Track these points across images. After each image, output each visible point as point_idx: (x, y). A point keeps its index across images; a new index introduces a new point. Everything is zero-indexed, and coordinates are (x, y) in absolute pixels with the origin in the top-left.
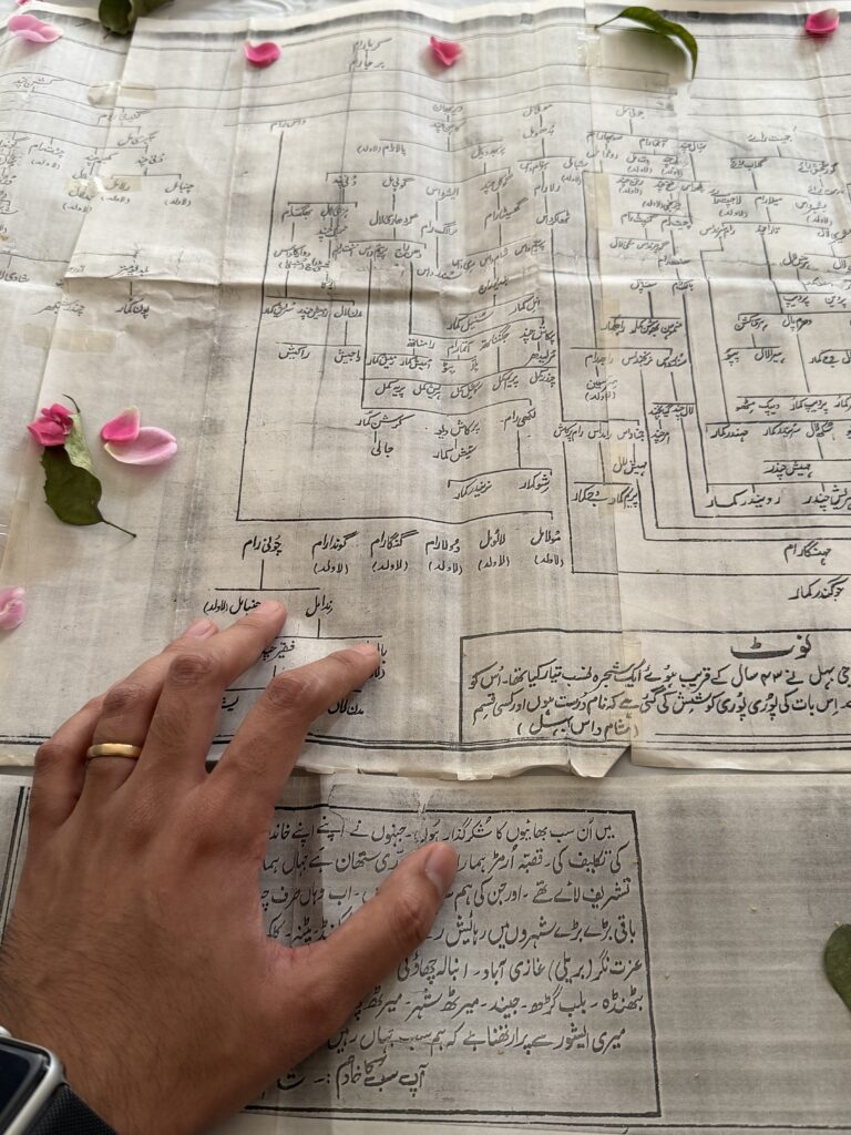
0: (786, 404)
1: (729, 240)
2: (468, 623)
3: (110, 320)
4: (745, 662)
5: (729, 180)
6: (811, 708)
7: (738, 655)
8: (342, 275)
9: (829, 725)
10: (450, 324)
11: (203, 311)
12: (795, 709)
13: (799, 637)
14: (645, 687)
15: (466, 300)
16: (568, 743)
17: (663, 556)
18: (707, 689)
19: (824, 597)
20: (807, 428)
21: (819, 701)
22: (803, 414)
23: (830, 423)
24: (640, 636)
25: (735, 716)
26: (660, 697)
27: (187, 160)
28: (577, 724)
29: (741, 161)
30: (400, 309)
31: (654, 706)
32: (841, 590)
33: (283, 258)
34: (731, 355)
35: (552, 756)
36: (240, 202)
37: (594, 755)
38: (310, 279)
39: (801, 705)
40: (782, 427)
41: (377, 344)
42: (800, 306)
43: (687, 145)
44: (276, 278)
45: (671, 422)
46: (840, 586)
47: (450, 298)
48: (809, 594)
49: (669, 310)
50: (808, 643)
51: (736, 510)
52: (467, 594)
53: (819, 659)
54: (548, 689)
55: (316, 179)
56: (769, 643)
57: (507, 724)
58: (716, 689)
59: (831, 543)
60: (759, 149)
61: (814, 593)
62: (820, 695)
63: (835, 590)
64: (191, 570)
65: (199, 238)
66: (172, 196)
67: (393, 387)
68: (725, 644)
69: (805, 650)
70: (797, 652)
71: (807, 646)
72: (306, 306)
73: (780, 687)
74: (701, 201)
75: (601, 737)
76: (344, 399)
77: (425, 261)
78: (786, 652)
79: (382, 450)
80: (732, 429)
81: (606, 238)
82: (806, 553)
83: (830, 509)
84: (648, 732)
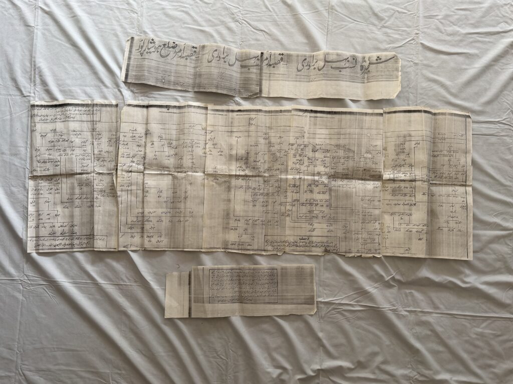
0: (312, 200)
1: (309, 168)
2: (265, 233)
3: (213, 181)
5: (311, 154)
6: (308, 247)
7: (300, 239)
8: (248, 172)
9: (309, 249)
10: (265, 181)
11: (227, 179)
14: (288, 243)
15: (267, 177)
16: (277, 251)
17: (292, 225)
18: (296, 244)
20: (314, 205)
22: (315, 202)
23: (318, 204)
24: (288, 236)
25: (298, 247)
27: (221, 145)
28: (278, 249)
29: (314, 151)
30: (257, 179)
31: (288, 246)
33: (238, 168)
34: (306, 192)
35: (275, 253)
36: (231, 156)
37: (280, 253)
38: (242, 173)
39: (306, 246)
40: (311, 204)
41: (254, 186)
42: (317, 183)
43: (305, 146)
44: (238, 173)
45: (296, 202)
46: (314, 230)
47: (265, 176)
49: (298, 183)
51: (303, 218)
52: (266, 229)
53: (310, 240)
54: (275, 244)
55: (243, 152)
56: (304, 238)
57: (270, 248)
59: (314, 224)
60: (318, 147)
61: (311, 231)
62: (309, 245)
64: (228, 223)
65: (225, 164)
66: (219, 154)
67: (255, 194)
68: (299, 237)
71: (309, 238)
72: (242, 178)
73: (304, 244)
74: (306, 159)
75: (281, 250)
76: (249, 197)
77: (261, 170)
78: (306, 239)
79: (254, 206)
80: (304, 204)
81: (289, 168)
82: (311, 225)
83: (315, 218)
84: (287, 249)
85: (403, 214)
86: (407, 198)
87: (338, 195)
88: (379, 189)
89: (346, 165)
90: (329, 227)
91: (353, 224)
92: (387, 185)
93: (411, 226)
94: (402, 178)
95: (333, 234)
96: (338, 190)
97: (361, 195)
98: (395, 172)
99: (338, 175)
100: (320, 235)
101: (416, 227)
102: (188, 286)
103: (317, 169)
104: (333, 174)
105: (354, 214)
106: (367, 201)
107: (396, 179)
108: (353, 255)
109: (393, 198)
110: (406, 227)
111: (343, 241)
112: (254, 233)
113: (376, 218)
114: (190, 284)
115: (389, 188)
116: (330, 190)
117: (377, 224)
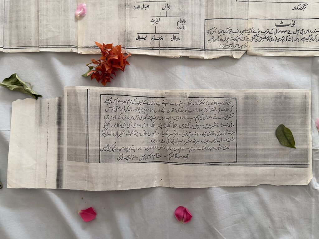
2: (207, 15)
4: (278, 28)
6: (292, 40)
7: (277, 26)
9: (296, 45)
12: (288, 40)
13: (293, 21)
14: (253, 34)
16: (232, 50)
18: (268, 35)
19: (301, 9)
21: (295, 38)
24: (253, 20)
25: (274, 42)
26: (256, 37)
28: (235, 44)
31: (254, 40)
32: (305, 7)
35: (228, 53)
37: (238, 53)
39: (290, 39)
46: (306, 6)
48: (297, 9)
50: (295, 22)
53: (297, 27)
54: (228, 35)
56: (285, 22)
57: (217, 44)
58: (270, 35)
61: (298, 8)
62: (295, 37)
63: (304, 7)
68: (274, 22)
69: (294, 24)
70: (292, 25)
71: (294, 23)
73: (285, 34)
75: (240, 48)
78: (289, 25)
84: (252, 47)
100: (317, 16)
102: (56, 127)
112: (183, 13)
114: (59, 122)
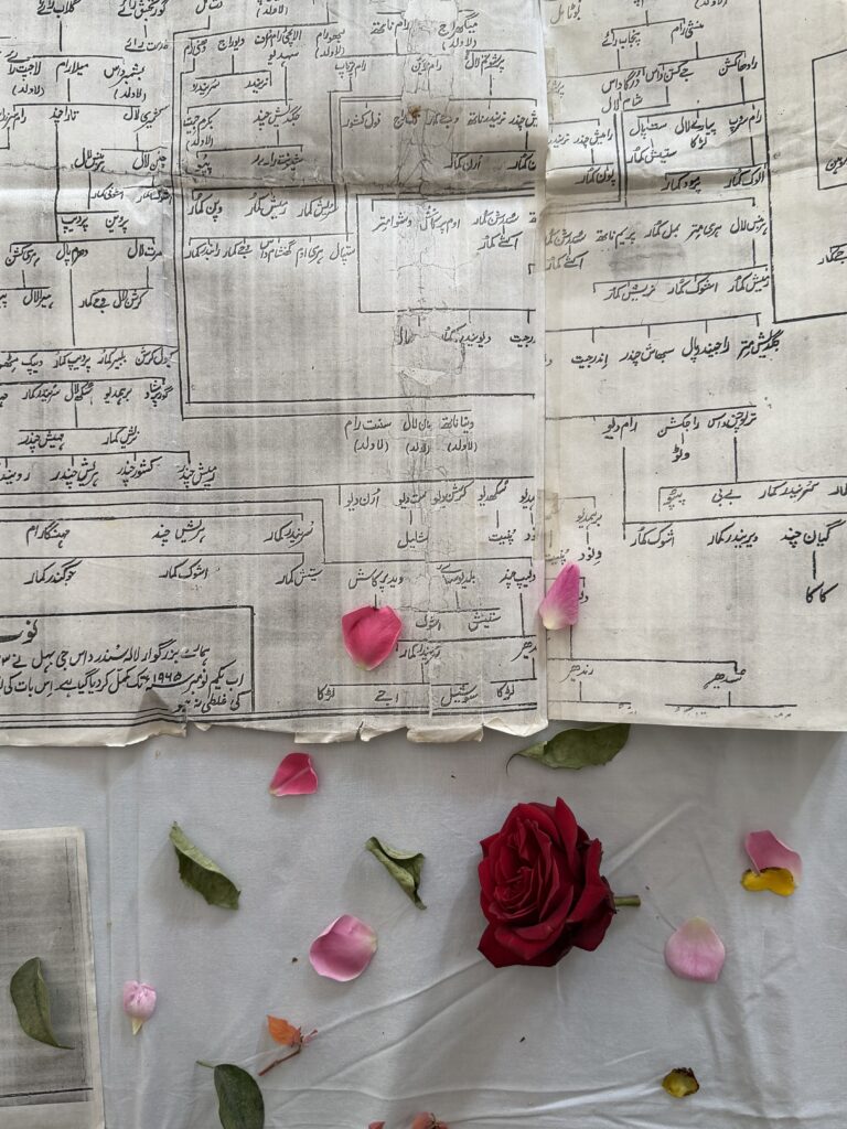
0: (49, 360)
1: (21, 133)
5: (32, 35)
6: (30, 690)
9: (43, 706)
12: (17, 690)
13: (28, 623)
19: (55, 581)
20: (66, 390)
21: (37, 684)
22: (65, 372)
23: (90, 383)
32: (72, 573)
39: (22, 687)
40: (41, 389)
42: (78, 232)
46: (72, 570)
48: (43, 579)
50: (35, 628)
53: (43, 644)
56: (2, 628)
59: (71, 525)
61: (47, 578)
62: (39, 678)
63: (67, 574)
69: (32, 635)
70: (25, 637)
71: (34, 632)
73: (7, 669)
78: (15, 637)
82: (46, 535)
83: (75, 485)
85: (689, 420)
86: (717, 301)
87: (228, 309)
88: (518, 257)
89: (274, 90)
90: (173, 546)
91: (345, 514)
92: (572, 225)
93: (749, 501)
94: (677, 165)
95: (203, 592)
96: (228, 277)
97: (395, 302)
98: (631, 119)
99: (230, 164)
100: (114, 602)
101: (782, 503)
103: (76, 138)
104: (190, 159)
105: (347, 445)
106: (435, 344)
107: (633, 169)
108: (348, 726)
109: (620, 311)
110: (714, 511)
111: (274, 637)
113: (499, 463)
115: (589, 242)
116: (178, 277)
117: (510, 500)
